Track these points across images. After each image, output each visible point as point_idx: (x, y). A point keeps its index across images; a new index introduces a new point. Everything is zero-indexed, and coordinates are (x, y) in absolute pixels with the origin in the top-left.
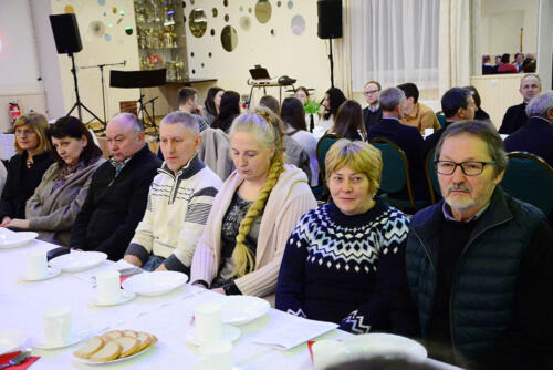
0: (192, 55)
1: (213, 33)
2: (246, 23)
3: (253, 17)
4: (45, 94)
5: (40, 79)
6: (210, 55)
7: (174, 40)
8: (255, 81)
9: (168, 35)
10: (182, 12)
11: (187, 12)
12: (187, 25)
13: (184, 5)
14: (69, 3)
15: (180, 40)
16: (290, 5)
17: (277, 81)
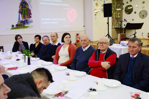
1: (135, 13)
4: (85, 31)
5: (84, 26)
6: (133, 20)
7: (119, 15)
10: (122, 7)
11: (124, 7)
12: (124, 11)
13: (123, 4)
14: (97, 2)
15: (121, 15)
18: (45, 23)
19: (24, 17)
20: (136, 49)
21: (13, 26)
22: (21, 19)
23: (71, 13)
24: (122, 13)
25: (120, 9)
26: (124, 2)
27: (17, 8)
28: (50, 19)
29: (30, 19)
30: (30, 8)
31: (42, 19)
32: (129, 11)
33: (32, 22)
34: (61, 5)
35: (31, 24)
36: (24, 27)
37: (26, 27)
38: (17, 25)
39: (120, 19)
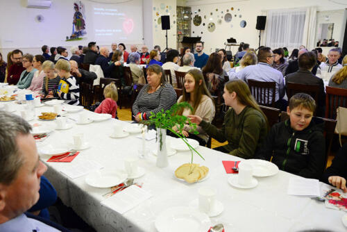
0: (193, 32)
1: (204, 24)
2: (220, 22)
3: (223, 20)
5: (143, 39)
6: (202, 33)
7: (187, 26)
9: (185, 24)
11: (193, 16)
12: (192, 21)
13: (192, 14)
15: (189, 26)
16: (240, 17)
17: (239, 44)
19: (78, 28)
21: (67, 38)
22: (75, 31)
23: (128, 23)
26: (193, 11)
27: (72, 19)
28: (105, 31)
29: (84, 30)
30: (83, 18)
32: (198, 21)
33: (85, 33)
34: (116, 14)
35: (85, 36)
36: (78, 39)
37: (80, 39)
38: (71, 37)
39: (188, 31)
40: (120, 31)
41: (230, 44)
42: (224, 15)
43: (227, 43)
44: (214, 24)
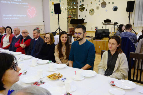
0: (79, 16)
1: (86, 10)
2: (98, 8)
3: (100, 6)
4: (45, 25)
5: (43, 21)
6: (85, 16)
7: (75, 12)
8: (105, 23)
9: (74, 11)
10: (77, 5)
11: (79, 5)
13: (78, 3)
14: (53, 2)
16: (113, 3)
17: (113, 23)
18: (6, 18)
20: (36, 34)
23: (31, 10)
24: (77, 10)
25: (76, 7)
26: (79, 1)
28: (12, 16)
31: (4, 15)
32: (82, 9)
34: (21, 3)
39: (76, 15)
40: (25, 16)
41: (106, 23)
42: (100, 3)
43: (104, 22)
44: (93, 10)
